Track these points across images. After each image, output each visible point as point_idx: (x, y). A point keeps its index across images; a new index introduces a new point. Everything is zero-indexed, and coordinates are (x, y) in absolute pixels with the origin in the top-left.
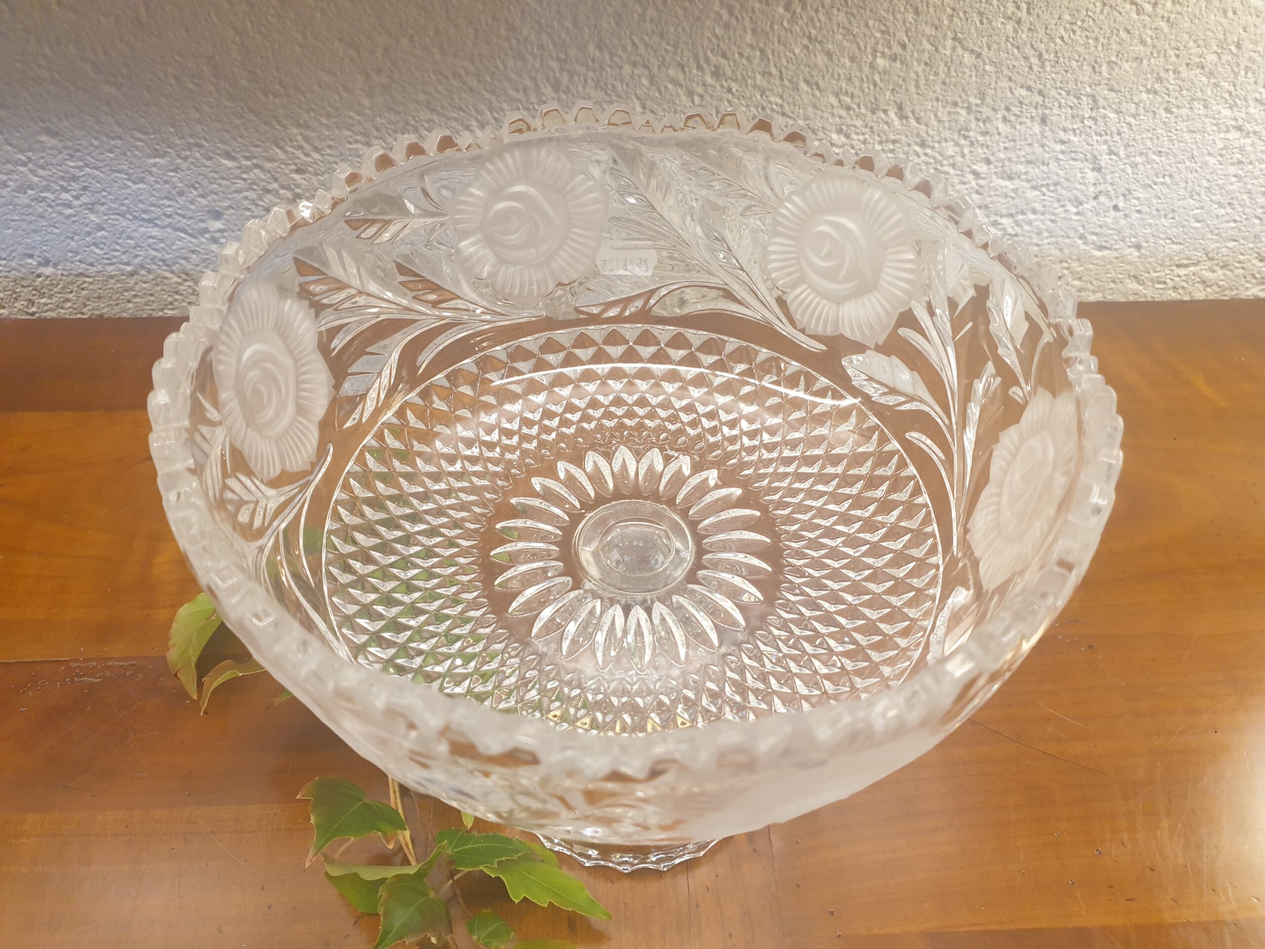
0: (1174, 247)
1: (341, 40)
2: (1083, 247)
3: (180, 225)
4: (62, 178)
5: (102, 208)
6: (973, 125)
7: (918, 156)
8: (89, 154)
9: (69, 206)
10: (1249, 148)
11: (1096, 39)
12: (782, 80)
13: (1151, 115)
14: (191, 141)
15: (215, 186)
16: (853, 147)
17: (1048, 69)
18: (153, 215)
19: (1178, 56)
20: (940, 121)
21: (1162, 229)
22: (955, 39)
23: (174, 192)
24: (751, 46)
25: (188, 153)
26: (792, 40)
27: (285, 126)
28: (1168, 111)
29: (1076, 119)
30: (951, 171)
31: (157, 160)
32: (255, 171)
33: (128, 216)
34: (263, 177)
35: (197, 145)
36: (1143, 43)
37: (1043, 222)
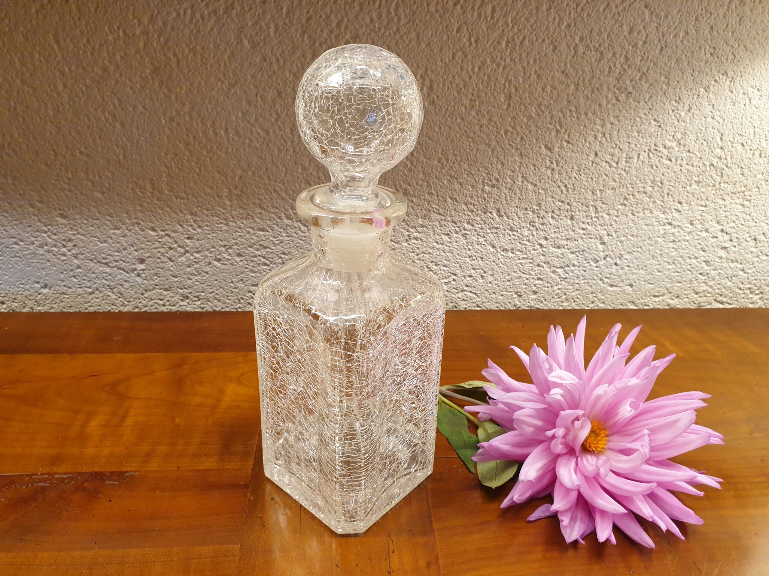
0: (650, 285)
1: (218, 172)
2: (602, 285)
3: (121, 266)
4: (64, 240)
5: (82, 257)
6: (536, 220)
7: (510, 235)
8: (81, 228)
9: (64, 255)
10: (677, 234)
11: (592, 179)
12: (438, 197)
13: (625, 217)
14: (135, 221)
15: (144, 245)
16: (476, 231)
17: (571, 192)
18: (108, 261)
19: (633, 188)
20: (519, 218)
21: (642, 276)
22: (523, 177)
23: (121, 248)
24: (422, 180)
25: (132, 227)
26: (442, 177)
27: (185, 214)
28: (633, 214)
29: (589, 218)
30: (528, 243)
31: (116, 231)
32: (166, 237)
33: (95, 261)
34: (169, 240)
35: (137, 223)
36: (615, 181)
37: (579, 270)
